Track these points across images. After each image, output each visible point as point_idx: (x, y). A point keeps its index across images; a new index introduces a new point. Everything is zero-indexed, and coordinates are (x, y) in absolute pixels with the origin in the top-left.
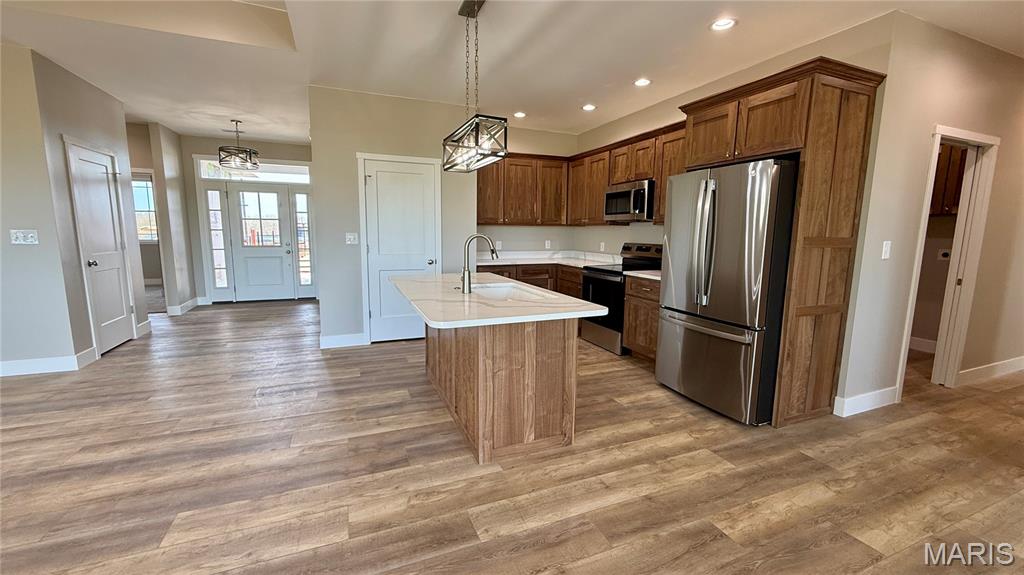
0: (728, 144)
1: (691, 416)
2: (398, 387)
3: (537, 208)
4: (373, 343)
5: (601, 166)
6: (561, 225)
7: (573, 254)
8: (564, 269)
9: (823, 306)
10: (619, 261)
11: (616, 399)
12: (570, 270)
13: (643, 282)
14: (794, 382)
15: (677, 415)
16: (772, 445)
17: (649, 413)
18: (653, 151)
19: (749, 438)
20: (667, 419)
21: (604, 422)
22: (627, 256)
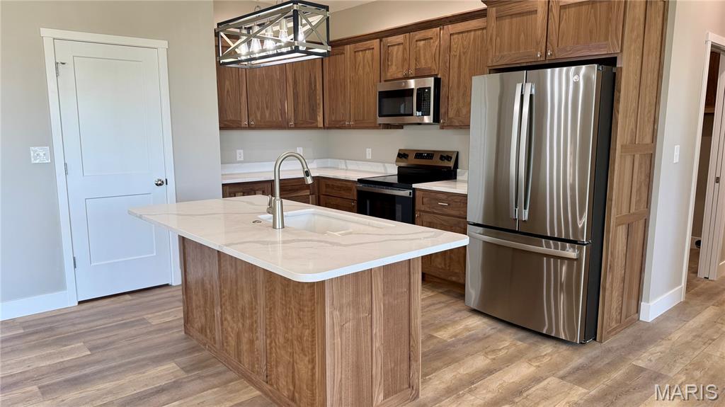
0: (538, 44)
1: (519, 343)
2: (158, 360)
3: (288, 106)
4: (80, 303)
5: (368, 57)
6: (316, 128)
7: (330, 162)
8: (329, 182)
9: (634, 214)
10: (393, 170)
11: (435, 335)
12: (338, 184)
13: (439, 195)
14: (614, 293)
15: (507, 344)
16: (607, 361)
17: (478, 346)
18: (437, 43)
19: (584, 358)
20: (500, 350)
21: (438, 363)
22: (402, 164)
